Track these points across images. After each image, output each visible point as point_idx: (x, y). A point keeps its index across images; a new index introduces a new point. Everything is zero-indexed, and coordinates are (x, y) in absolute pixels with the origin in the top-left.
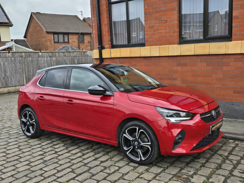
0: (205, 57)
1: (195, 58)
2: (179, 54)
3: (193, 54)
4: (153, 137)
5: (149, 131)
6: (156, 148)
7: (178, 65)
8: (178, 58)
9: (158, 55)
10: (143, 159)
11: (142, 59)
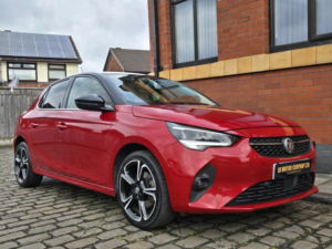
0: (310, 70)
1: (293, 72)
2: (267, 68)
3: (289, 66)
4: (160, 178)
5: (155, 166)
6: (164, 198)
7: (267, 87)
8: (267, 75)
10: (146, 219)
11: (213, 81)
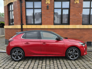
9: (47, 28)
